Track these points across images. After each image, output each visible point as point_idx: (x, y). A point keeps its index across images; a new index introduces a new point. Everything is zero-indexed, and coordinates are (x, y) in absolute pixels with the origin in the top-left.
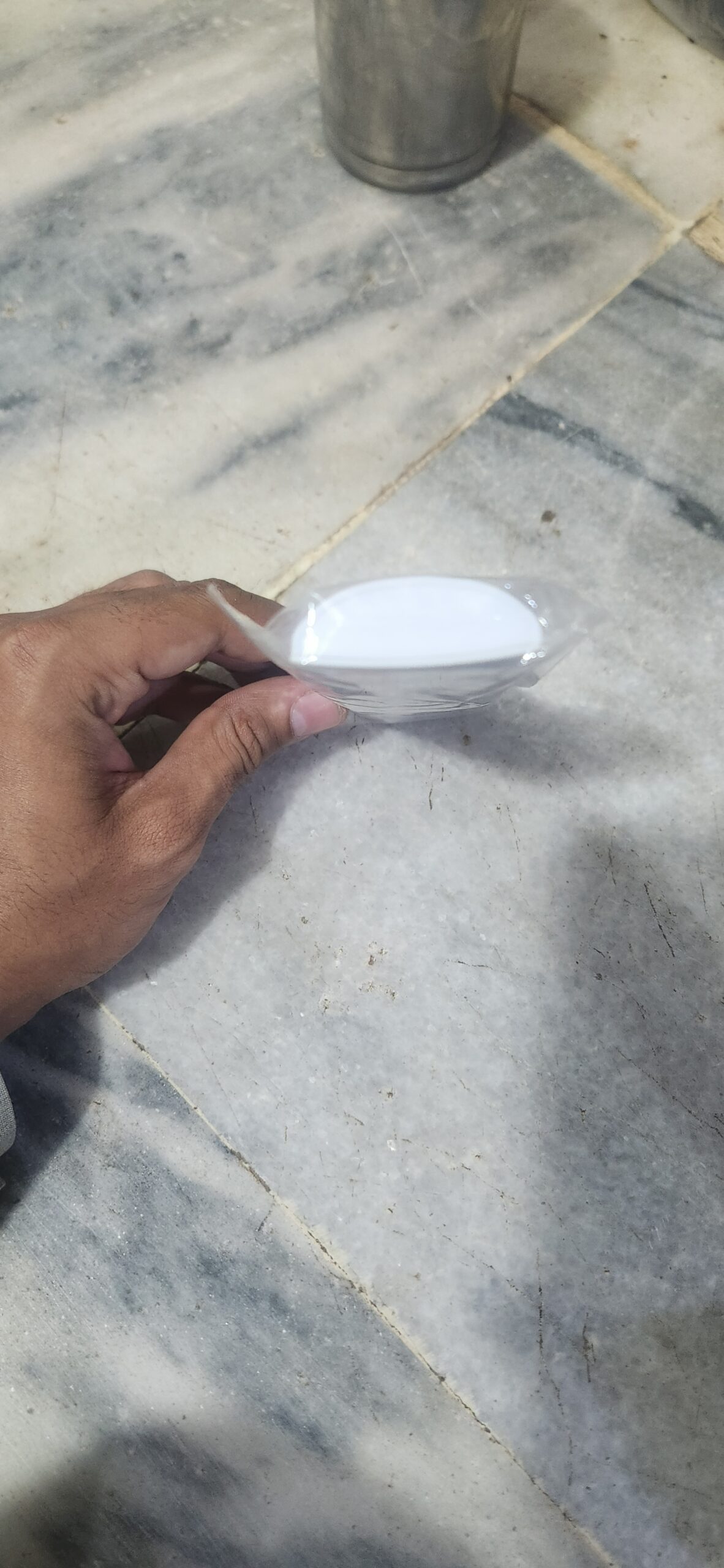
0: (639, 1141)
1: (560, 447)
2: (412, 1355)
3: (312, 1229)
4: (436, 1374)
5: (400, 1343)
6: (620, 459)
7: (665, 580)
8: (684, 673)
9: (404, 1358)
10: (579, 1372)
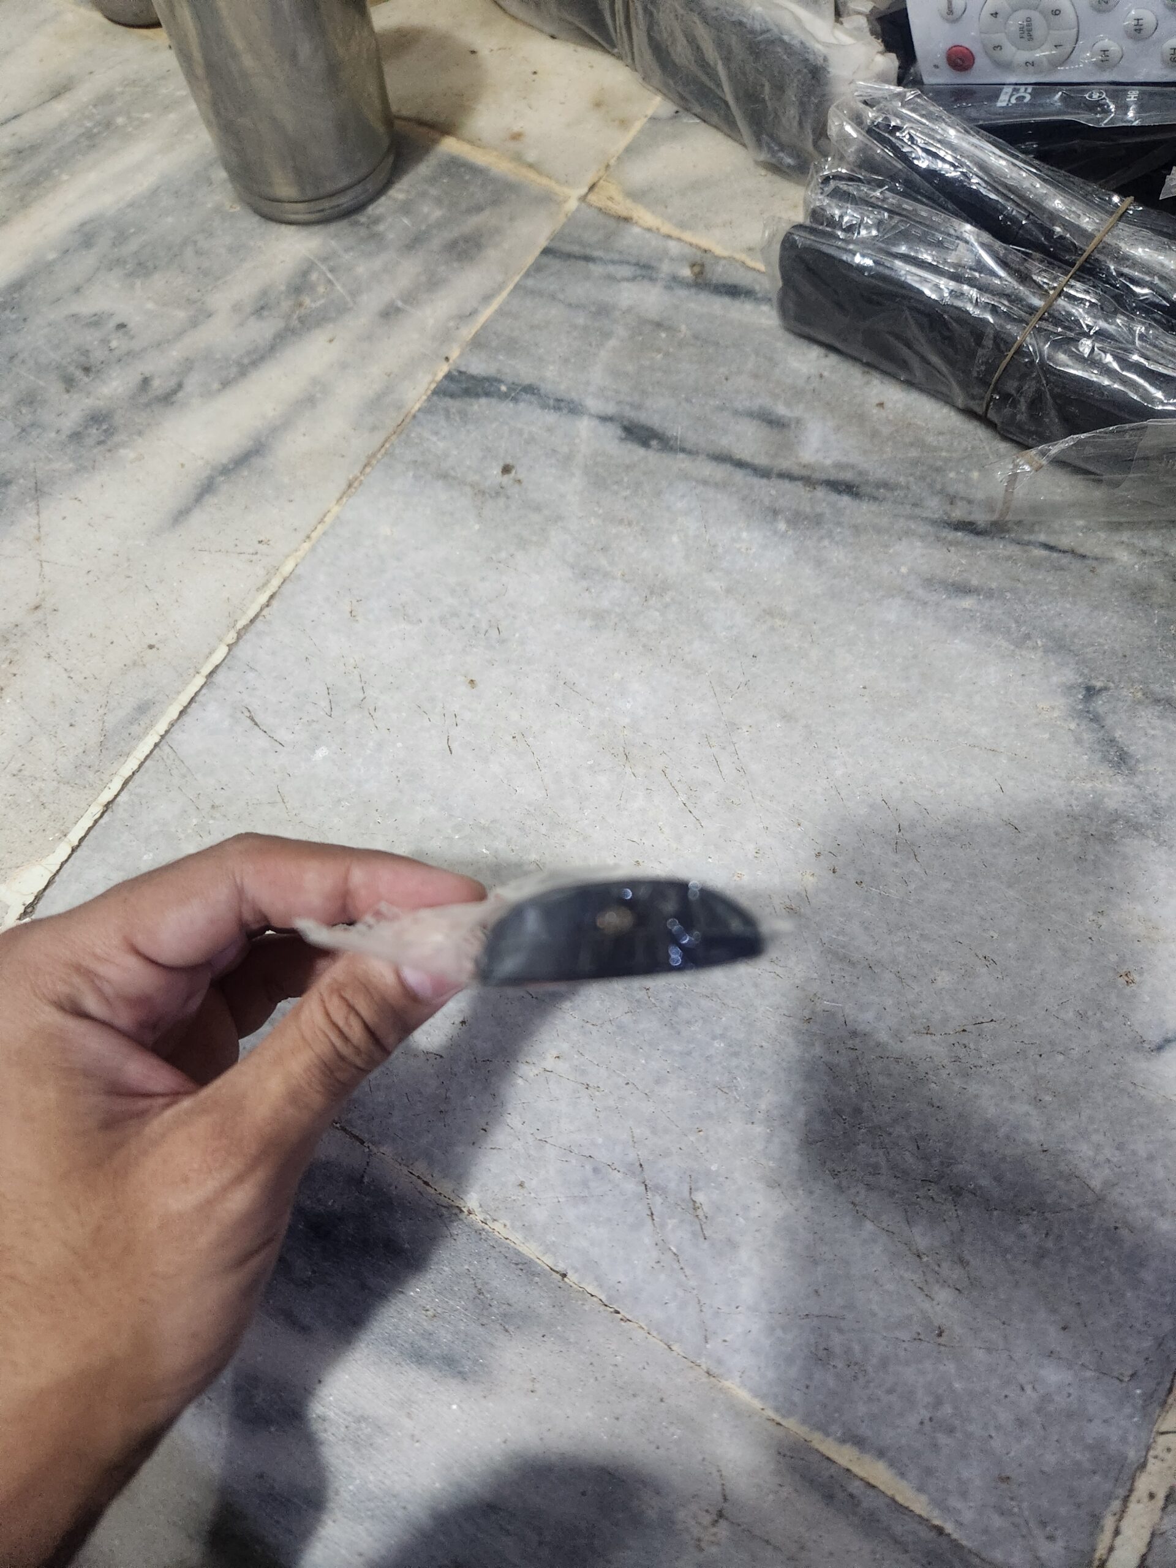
0: (705, 1003)
1: (507, 407)
2: (531, 1261)
3: (411, 1167)
4: (557, 1272)
5: (518, 1253)
6: (562, 404)
7: (625, 498)
8: (660, 575)
9: (524, 1267)
10: (694, 1233)
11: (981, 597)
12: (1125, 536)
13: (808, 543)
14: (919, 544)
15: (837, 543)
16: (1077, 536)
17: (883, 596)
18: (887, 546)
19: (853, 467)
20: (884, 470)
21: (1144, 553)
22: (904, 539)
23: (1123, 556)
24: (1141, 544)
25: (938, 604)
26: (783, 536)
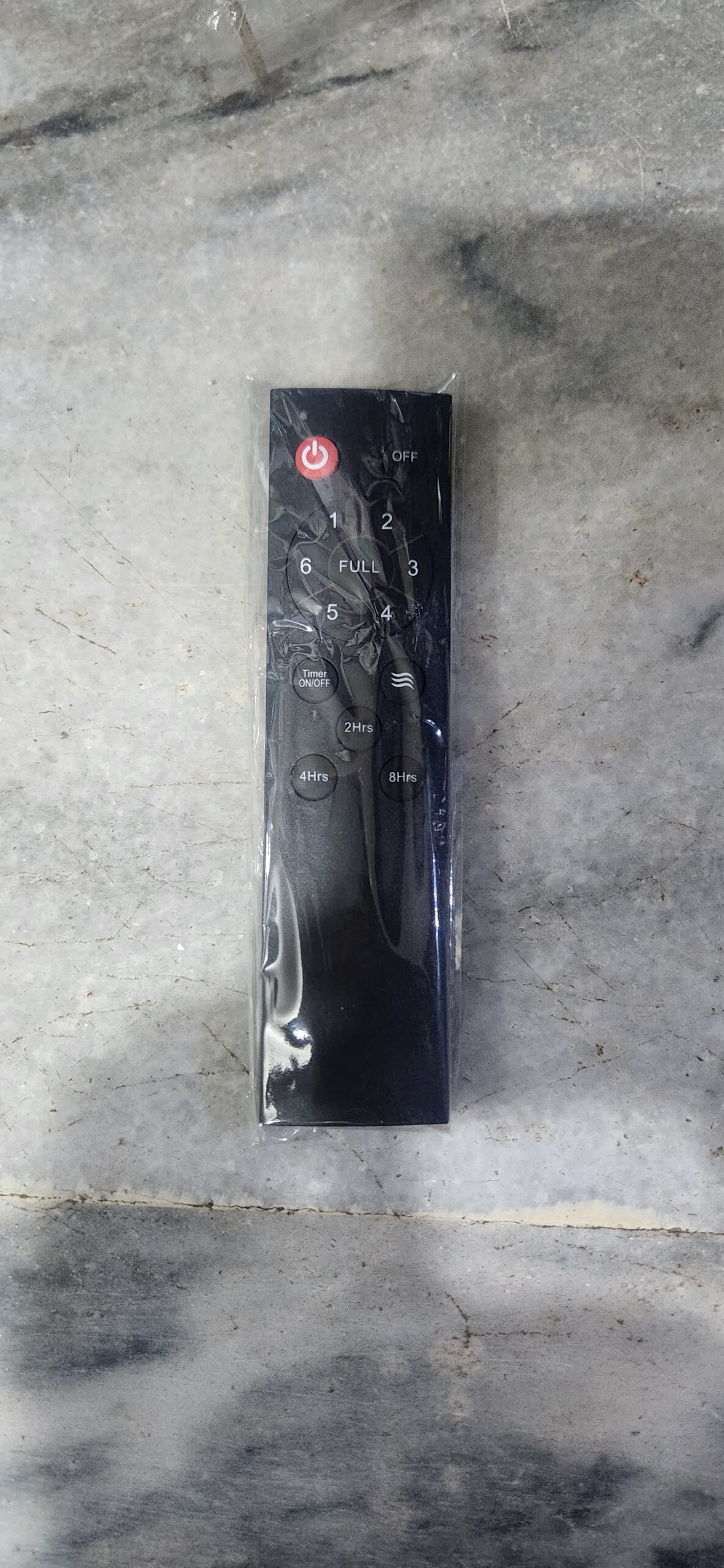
2: (170, 1209)
4: (200, 1206)
5: (152, 1209)
9: (167, 1218)
11: (294, 191)
12: (426, 18)
13: (61, 224)
14: (191, 157)
15: (94, 206)
16: (370, 48)
17: (180, 250)
18: (155, 180)
19: (64, 89)
20: (104, 74)
21: (455, 30)
22: (170, 159)
23: (435, 48)
24: (447, 20)
25: (249, 227)
26: (26, 230)
